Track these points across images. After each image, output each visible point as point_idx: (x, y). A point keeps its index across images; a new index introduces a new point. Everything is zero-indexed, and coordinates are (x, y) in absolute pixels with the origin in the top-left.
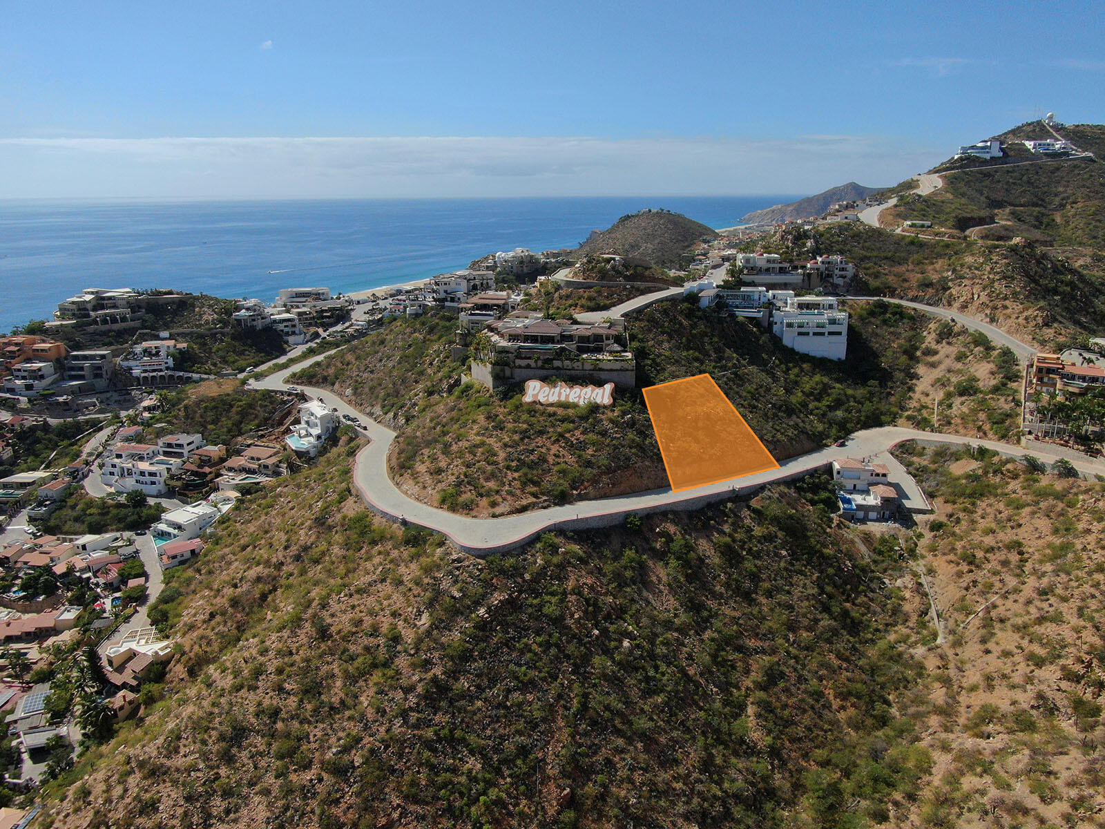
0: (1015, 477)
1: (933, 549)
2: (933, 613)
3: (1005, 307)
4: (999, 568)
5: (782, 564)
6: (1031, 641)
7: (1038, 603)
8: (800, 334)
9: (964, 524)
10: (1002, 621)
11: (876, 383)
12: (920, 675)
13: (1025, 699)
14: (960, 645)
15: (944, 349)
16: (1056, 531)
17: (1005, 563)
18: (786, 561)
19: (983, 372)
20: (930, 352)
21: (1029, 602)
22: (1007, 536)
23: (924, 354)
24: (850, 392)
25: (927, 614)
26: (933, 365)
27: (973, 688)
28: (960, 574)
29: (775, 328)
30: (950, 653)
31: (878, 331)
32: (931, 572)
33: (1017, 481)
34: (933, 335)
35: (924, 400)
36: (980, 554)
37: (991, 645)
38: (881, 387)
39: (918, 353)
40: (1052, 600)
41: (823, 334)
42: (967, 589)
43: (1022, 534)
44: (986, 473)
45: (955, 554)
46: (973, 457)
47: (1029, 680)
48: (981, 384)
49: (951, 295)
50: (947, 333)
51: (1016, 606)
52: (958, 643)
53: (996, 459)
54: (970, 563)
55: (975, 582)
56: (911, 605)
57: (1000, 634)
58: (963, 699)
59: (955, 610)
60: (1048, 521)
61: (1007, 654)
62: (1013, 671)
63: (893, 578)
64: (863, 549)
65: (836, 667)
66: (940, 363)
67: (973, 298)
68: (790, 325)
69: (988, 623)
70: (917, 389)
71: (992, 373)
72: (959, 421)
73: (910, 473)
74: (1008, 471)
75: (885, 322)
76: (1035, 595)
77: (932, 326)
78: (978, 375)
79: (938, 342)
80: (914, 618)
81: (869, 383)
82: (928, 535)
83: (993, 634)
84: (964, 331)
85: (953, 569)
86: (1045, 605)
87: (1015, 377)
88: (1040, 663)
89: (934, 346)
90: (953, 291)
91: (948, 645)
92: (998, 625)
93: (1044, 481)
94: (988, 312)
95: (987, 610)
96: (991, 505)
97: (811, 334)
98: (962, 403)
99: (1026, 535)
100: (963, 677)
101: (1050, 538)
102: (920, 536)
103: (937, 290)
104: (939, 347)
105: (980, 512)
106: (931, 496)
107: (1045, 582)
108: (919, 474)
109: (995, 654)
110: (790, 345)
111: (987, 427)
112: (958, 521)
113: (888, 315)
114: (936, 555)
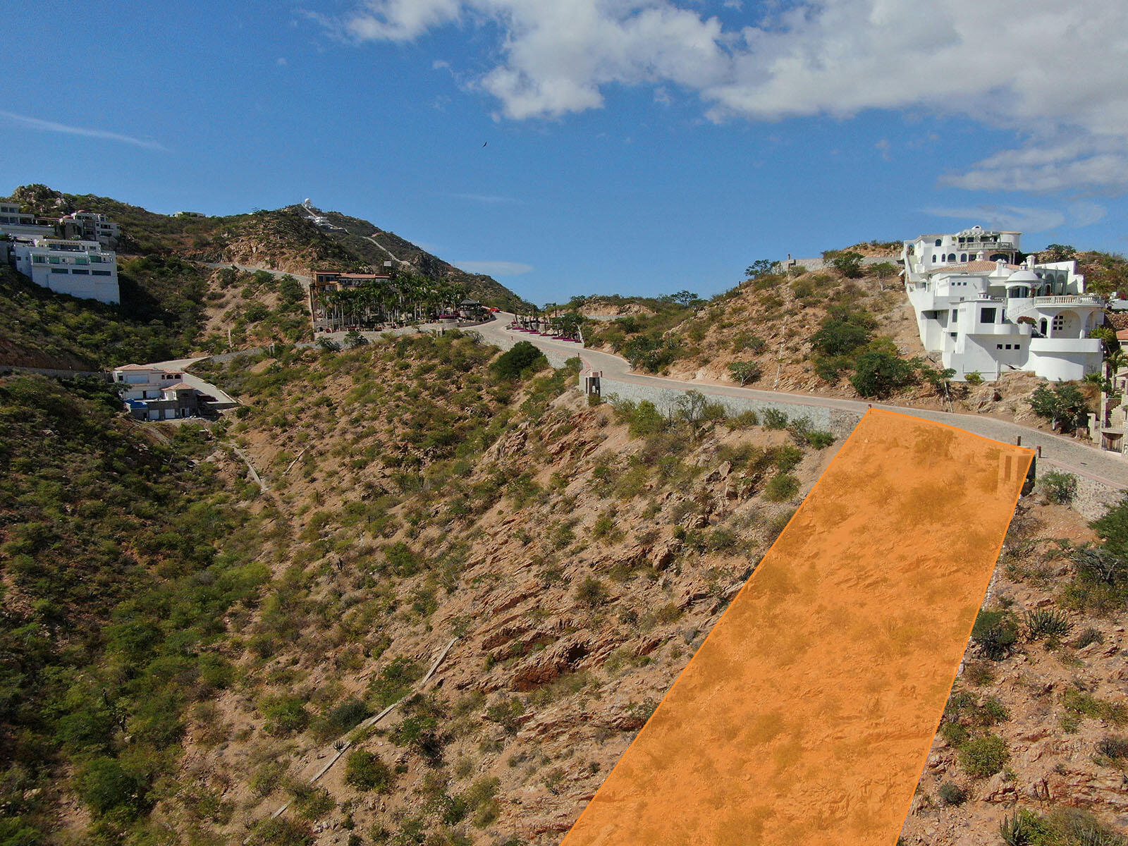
0: (314, 359)
1: (243, 429)
2: (252, 473)
3: (283, 253)
4: (312, 421)
5: (46, 442)
6: (352, 456)
7: (353, 430)
8: (54, 271)
9: (272, 404)
10: (321, 454)
11: (161, 322)
12: (246, 520)
13: (354, 496)
14: (285, 487)
15: (229, 292)
16: (357, 380)
17: (316, 416)
18: (52, 440)
19: (270, 300)
20: (214, 297)
21: (344, 432)
22: (317, 396)
23: (210, 299)
24: (128, 329)
25: (245, 477)
26: (221, 306)
27: (304, 511)
28: (274, 437)
29: (20, 265)
30: (276, 495)
31: (157, 282)
32: (244, 445)
33: (317, 363)
34: (217, 282)
35: (215, 332)
36: (291, 417)
37: (316, 475)
38: (166, 325)
39: (204, 299)
40: (364, 423)
41: (86, 272)
42: (283, 445)
43: (327, 392)
44: (286, 364)
45: (267, 424)
46: (272, 356)
47: (356, 480)
48: (271, 310)
49: (230, 251)
50: (230, 279)
51: (333, 441)
52: (284, 486)
53: (294, 351)
54: (283, 425)
55: (291, 439)
56: (227, 472)
57: (322, 465)
58: (296, 522)
59: (275, 465)
60: (349, 377)
61: (332, 474)
62: (340, 483)
63: (202, 458)
64: (161, 437)
65: (137, 525)
66: (228, 303)
67: (252, 251)
68: (40, 259)
69: (309, 461)
70: (207, 327)
71: (280, 300)
72: (253, 337)
73: (209, 382)
74: (307, 356)
75: (162, 274)
76: (348, 426)
77: (215, 275)
78: (266, 303)
79: (223, 288)
80: (231, 483)
81: (152, 322)
82: (236, 422)
83: (315, 467)
84: (247, 275)
85: (266, 435)
86: (360, 429)
87: (301, 296)
88: (362, 466)
89: (219, 290)
90: (232, 247)
91: (273, 489)
92: (318, 460)
93: (340, 355)
94: (268, 259)
95: (307, 452)
96: (296, 386)
97: (70, 272)
98: (256, 326)
99: (332, 393)
100: (292, 507)
101: (353, 387)
102: (229, 423)
103: (215, 248)
104: (225, 291)
105: (285, 392)
106: (234, 394)
107: (355, 415)
108: (219, 382)
109: (321, 480)
110: (43, 285)
111: (282, 335)
112: (266, 403)
113: (165, 268)
114: (248, 432)
